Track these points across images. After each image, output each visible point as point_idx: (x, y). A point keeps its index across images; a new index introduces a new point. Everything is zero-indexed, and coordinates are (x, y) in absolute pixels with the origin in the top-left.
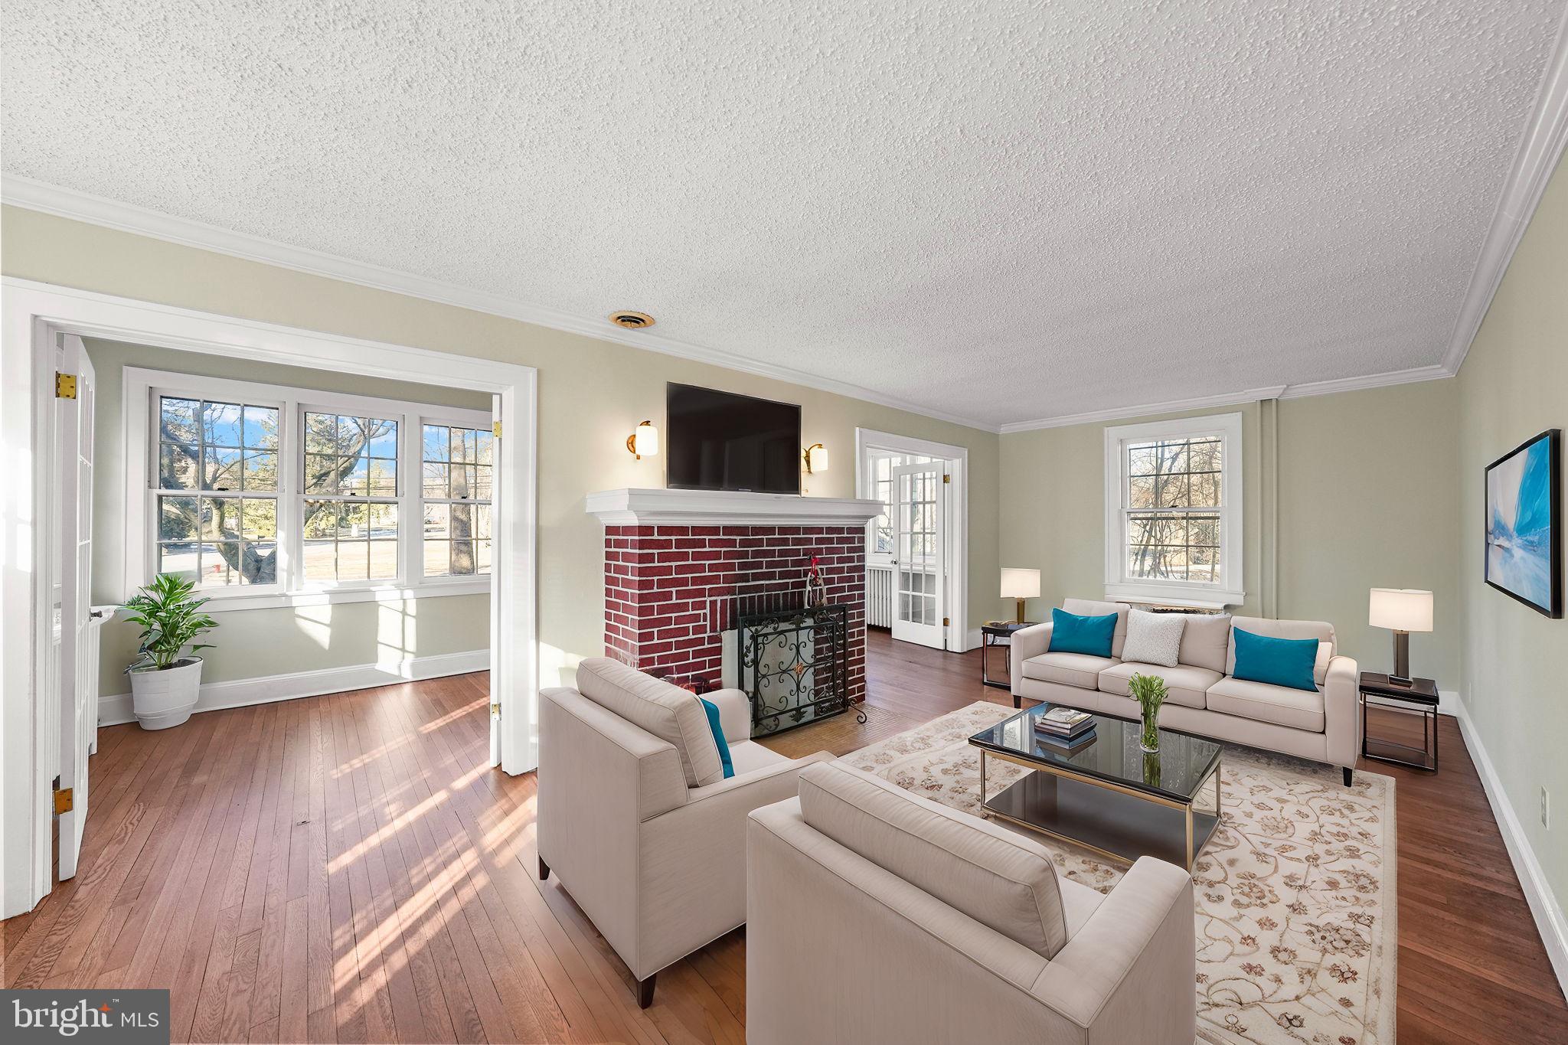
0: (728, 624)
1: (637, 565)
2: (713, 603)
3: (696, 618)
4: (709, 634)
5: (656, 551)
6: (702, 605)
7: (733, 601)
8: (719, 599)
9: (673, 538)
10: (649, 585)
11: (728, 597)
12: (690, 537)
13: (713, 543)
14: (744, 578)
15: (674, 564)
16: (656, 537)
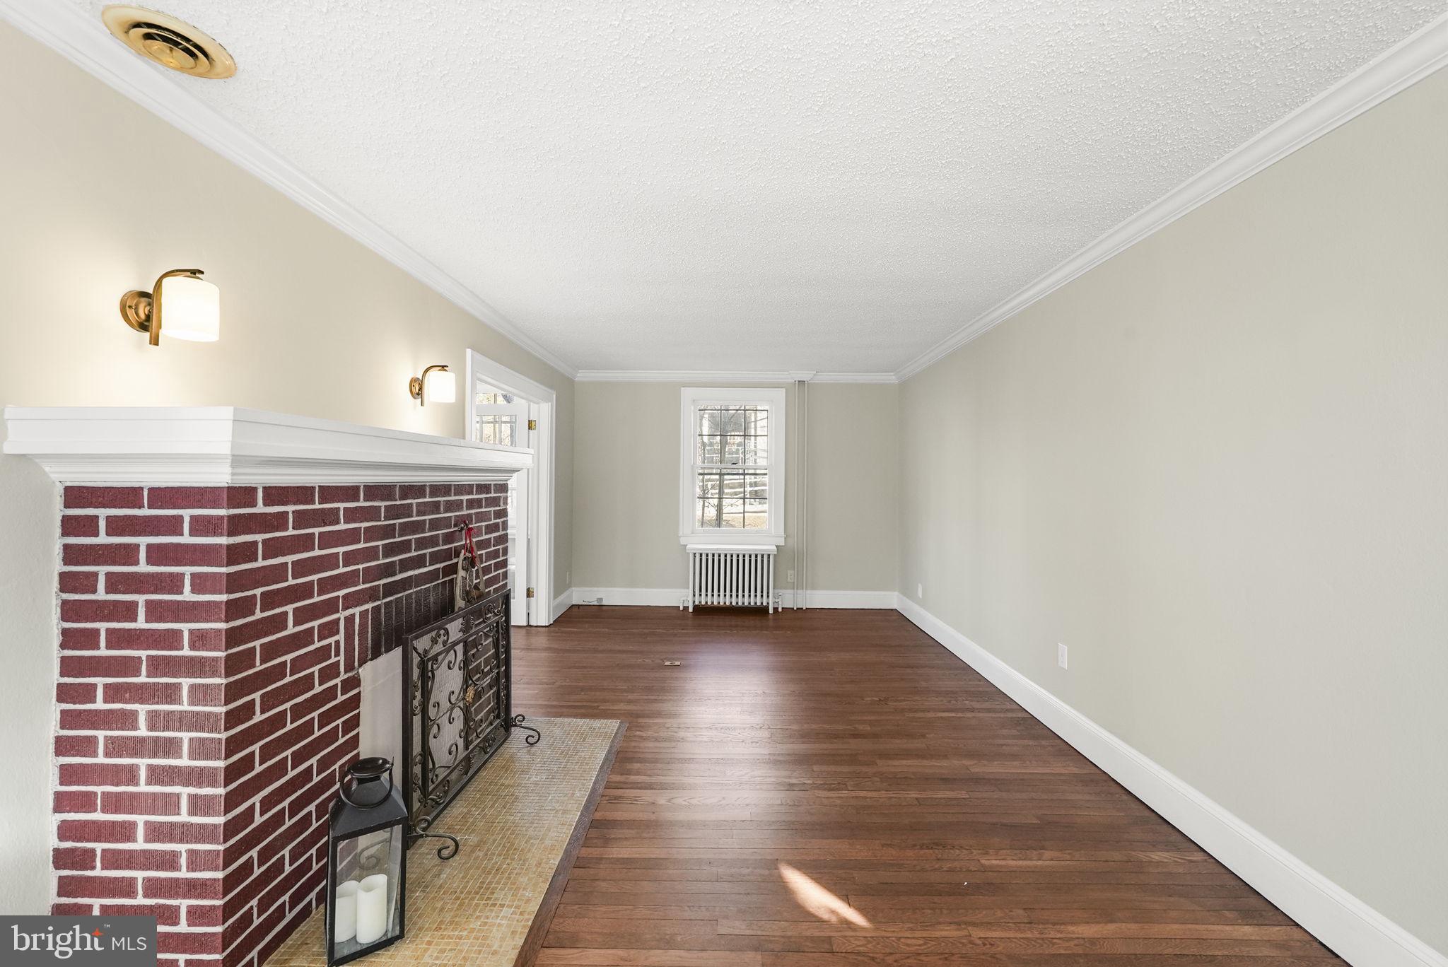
0: (369, 652)
1: (224, 570)
2: (350, 620)
3: (324, 653)
4: (343, 676)
5: (259, 538)
6: (331, 629)
7: (376, 610)
8: (357, 611)
9: (290, 508)
10: (244, 607)
11: (369, 606)
12: (317, 506)
13: (352, 515)
14: (388, 570)
15: (289, 559)
16: (260, 508)
